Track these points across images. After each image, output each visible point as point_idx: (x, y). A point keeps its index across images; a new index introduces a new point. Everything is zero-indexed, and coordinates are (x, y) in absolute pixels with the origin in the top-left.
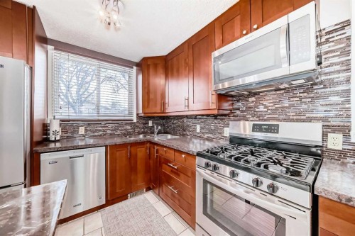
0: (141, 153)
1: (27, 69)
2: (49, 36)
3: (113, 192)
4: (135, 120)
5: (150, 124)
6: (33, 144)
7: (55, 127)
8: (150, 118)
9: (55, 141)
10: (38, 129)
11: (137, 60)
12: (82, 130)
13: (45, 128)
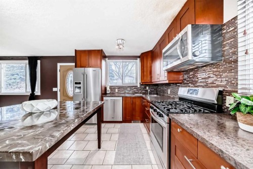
0: (138, 102)
1: (100, 70)
2: (107, 55)
3: (125, 118)
4: (139, 86)
5: (147, 88)
6: (102, 94)
7: (108, 89)
8: (147, 85)
9: (108, 94)
10: (103, 89)
11: (139, 55)
12: (117, 90)
13: (106, 88)
